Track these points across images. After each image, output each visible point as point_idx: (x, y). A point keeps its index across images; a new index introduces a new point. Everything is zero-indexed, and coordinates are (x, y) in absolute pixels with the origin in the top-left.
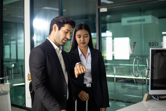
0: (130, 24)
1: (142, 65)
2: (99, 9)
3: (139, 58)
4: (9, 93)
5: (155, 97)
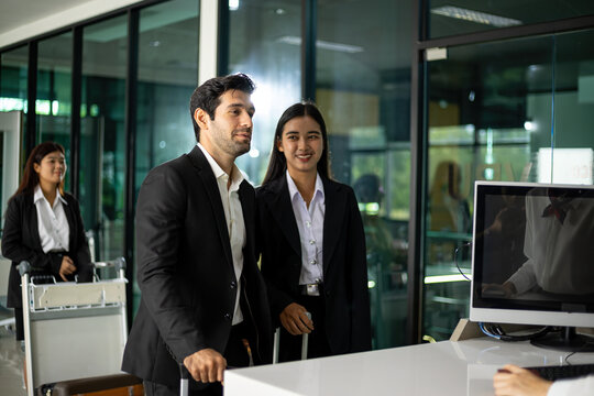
2: (422, 53)
4: (124, 311)
5: (490, 331)
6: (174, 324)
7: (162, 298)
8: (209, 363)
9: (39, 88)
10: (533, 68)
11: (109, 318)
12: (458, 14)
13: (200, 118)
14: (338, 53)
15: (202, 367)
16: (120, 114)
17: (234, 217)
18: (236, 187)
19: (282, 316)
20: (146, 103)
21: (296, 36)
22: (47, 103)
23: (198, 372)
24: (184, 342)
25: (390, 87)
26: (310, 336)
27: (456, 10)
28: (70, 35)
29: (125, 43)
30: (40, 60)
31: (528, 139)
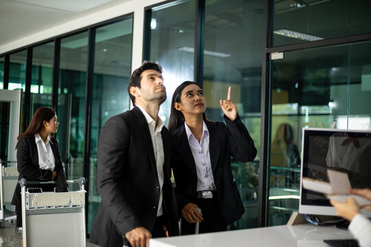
2: (268, 55)
4: (83, 210)
5: (311, 219)
6: (120, 212)
7: (112, 197)
8: (142, 236)
9: (33, 77)
10: (334, 69)
11: (74, 214)
12: (290, 34)
13: (134, 92)
14: (217, 58)
15: (137, 239)
16: (82, 93)
17: (158, 148)
18: (159, 129)
19: (183, 211)
20: (97, 88)
21: (191, 47)
22: (37, 86)
23: (135, 241)
24: (126, 224)
25: (247, 79)
26: (200, 223)
27: (288, 32)
28: (53, 44)
29: (87, 50)
30: (33, 59)
31: (331, 112)
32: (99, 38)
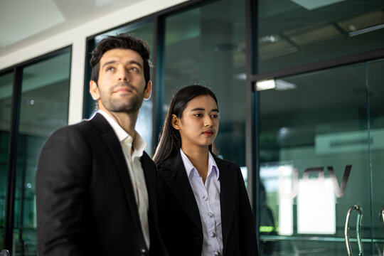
0: (335, 150)
1: (370, 240)
2: (253, 84)
3: (361, 209)
32: (27, 86)
